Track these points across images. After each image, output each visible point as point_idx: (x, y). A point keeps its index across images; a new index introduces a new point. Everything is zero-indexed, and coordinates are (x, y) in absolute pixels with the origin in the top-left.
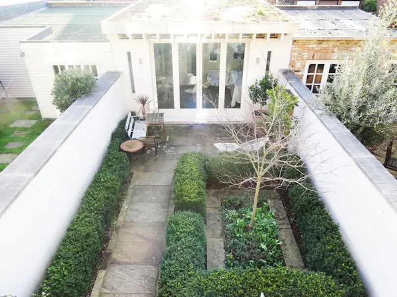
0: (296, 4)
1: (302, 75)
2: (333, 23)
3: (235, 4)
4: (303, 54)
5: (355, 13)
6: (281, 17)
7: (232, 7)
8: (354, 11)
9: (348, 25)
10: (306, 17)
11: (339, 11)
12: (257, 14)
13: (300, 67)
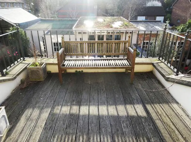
0: (137, 20)
1: (141, 46)
2: (151, 27)
3: (116, 20)
4: (141, 39)
5: (160, 23)
6: (133, 26)
7: (115, 22)
8: (159, 22)
9: (157, 28)
10: (142, 25)
11: (154, 23)
12: (124, 25)
13: (140, 43)
